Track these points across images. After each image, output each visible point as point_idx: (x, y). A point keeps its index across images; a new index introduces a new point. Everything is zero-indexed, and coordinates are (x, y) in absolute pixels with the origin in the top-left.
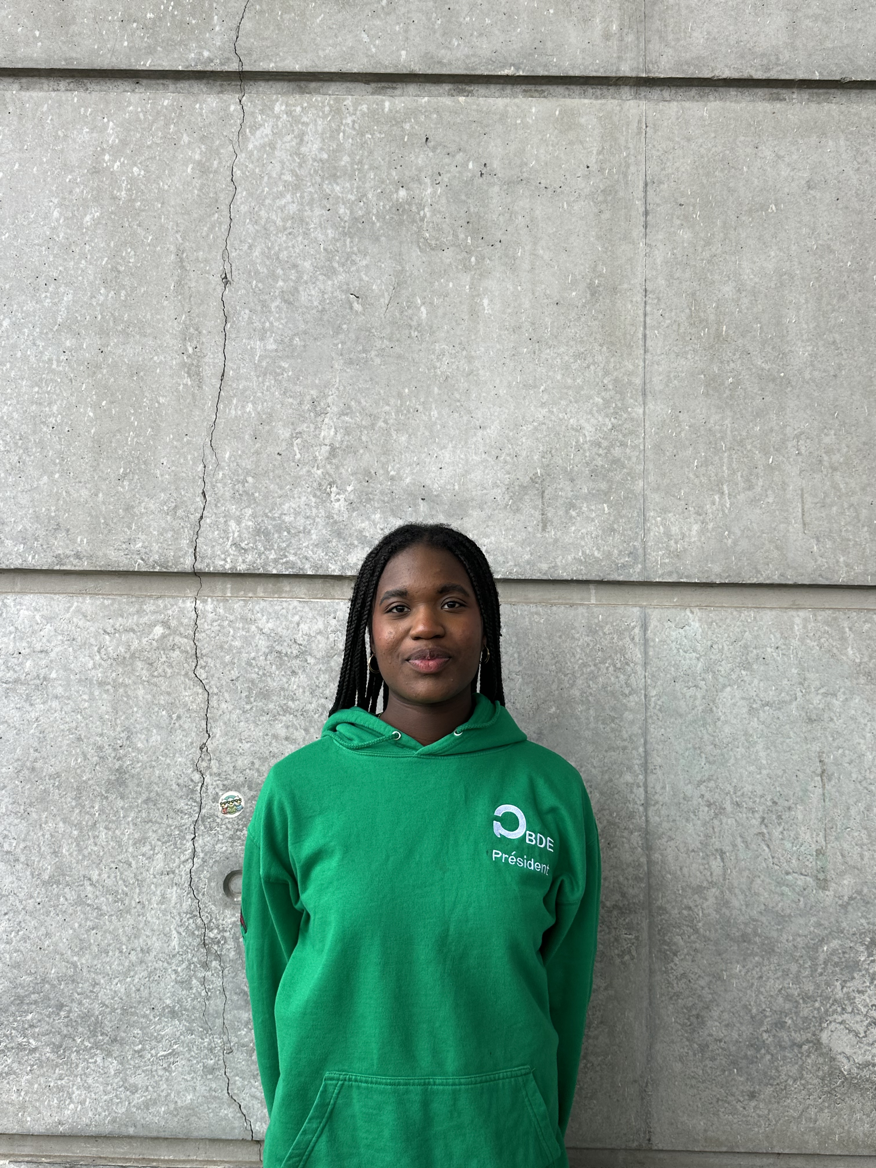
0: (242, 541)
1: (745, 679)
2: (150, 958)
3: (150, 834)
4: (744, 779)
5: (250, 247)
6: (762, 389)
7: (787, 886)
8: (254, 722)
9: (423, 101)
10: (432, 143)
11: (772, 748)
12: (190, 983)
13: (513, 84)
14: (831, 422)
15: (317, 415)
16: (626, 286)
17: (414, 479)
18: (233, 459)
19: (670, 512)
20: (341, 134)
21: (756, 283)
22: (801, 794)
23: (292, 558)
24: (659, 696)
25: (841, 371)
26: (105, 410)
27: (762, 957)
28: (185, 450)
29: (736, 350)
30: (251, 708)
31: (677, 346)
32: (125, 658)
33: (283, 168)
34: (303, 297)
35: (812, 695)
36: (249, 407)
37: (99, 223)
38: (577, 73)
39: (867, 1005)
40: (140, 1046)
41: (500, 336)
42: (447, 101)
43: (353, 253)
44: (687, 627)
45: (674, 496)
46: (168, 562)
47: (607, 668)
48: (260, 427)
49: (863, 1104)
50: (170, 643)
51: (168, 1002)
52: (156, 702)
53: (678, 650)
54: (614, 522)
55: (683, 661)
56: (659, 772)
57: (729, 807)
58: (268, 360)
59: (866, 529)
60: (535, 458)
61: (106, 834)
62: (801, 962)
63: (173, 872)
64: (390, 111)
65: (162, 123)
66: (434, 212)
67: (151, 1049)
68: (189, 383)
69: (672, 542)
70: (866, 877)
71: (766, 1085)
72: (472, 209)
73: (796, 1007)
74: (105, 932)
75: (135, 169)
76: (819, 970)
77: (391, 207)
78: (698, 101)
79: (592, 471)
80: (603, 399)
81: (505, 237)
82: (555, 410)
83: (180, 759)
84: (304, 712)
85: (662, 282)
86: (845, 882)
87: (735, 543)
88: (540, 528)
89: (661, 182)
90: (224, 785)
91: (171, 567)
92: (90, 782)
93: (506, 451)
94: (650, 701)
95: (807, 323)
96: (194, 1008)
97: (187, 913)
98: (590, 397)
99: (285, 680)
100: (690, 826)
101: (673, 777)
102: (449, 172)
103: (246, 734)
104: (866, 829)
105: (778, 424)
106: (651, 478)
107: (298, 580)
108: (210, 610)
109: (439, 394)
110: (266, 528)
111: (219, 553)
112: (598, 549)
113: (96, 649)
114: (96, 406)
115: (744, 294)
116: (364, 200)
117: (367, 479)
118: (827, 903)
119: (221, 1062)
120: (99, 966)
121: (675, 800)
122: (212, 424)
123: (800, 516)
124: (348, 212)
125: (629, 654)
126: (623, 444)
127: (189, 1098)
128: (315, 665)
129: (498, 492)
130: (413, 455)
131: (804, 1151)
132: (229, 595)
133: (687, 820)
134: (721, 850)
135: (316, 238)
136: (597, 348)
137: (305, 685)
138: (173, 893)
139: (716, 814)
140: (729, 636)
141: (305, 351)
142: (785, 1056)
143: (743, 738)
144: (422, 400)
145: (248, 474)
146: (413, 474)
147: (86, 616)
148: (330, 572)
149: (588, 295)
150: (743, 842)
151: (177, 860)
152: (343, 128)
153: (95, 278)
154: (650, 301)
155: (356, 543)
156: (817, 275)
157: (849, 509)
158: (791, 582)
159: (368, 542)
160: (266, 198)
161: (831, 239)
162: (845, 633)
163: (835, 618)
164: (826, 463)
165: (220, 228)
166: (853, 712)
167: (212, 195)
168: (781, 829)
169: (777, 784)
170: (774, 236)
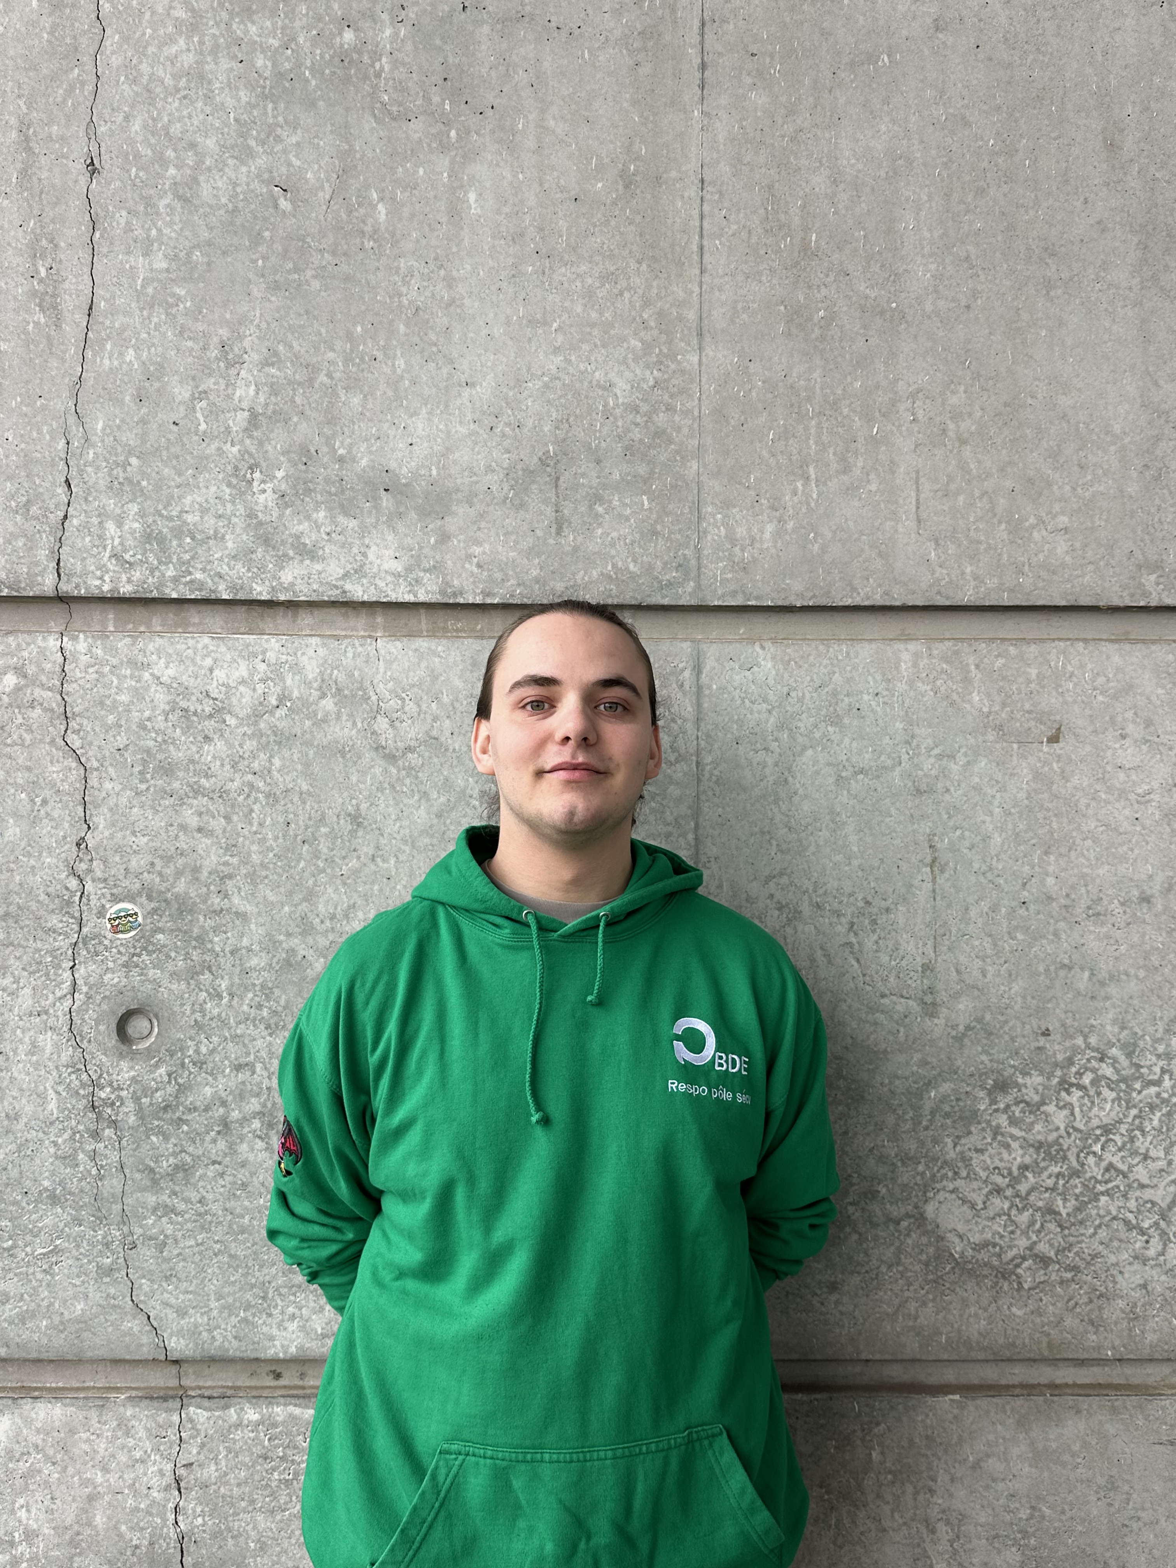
0: (125, 551)
1: (833, 737)
2: (19, 1126)
3: (12, 961)
4: (828, 872)
5: (127, 118)
6: (865, 327)
7: (882, 1012)
8: (152, 807)
11: (866, 830)
12: (75, 1159)
14: (960, 373)
15: (230, 365)
16: (674, 174)
17: (373, 461)
18: (108, 431)
19: (734, 506)
21: (859, 171)
22: (903, 890)
23: (199, 575)
24: (716, 763)
25: (976, 300)
28: (39, 418)
29: (830, 270)
30: (148, 789)
31: (746, 262)
34: (205, 191)
35: (922, 758)
36: (130, 355)
39: (988, 1168)
40: (10, 1242)
41: (494, 247)
43: (277, 125)
44: (755, 669)
45: (740, 483)
46: (20, 582)
48: (147, 384)
49: (979, 1296)
50: (28, 697)
51: (46, 1183)
52: (11, 781)
53: (743, 700)
54: (656, 521)
55: (749, 716)
56: (714, 866)
57: (806, 910)
58: (155, 284)
59: (1003, 526)
60: (546, 429)
62: (900, 1112)
63: (46, 1013)
66: (396, 64)
67: (26, 1246)
68: (43, 320)
69: (737, 550)
70: (988, 1000)
71: (852, 1273)
72: (451, 60)
73: (893, 1172)
76: (924, 1123)
77: (332, 57)
79: (627, 448)
80: (642, 341)
81: (498, 100)
82: (573, 358)
83: (48, 860)
84: (223, 793)
85: (725, 168)
86: (961, 1006)
87: (824, 549)
88: (553, 530)
89: (724, 21)
90: (112, 895)
91: (24, 589)
93: (505, 418)
94: (703, 770)
95: (930, 230)
96: (82, 1191)
97: (67, 1066)
98: (623, 339)
99: (194, 749)
101: (732, 871)
103: (141, 825)
104: (990, 936)
105: (887, 378)
106: (709, 458)
107: (210, 607)
108: (83, 651)
109: (406, 335)
110: (160, 532)
111: (93, 568)
112: (635, 561)
115: (842, 186)
116: (293, 46)
117: (304, 460)
118: (936, 1035)
119: (121, 1260)
122: (76, 379)
123: (914, 509)
124: (269, 64)
125: (676, 706)
126: (670, 409)
127: (79, 1307)
128: (237, 727)
129: (493, 479)
130: (370, 424)
131: (899, 1357)
132: (112, 629)
135: (222, 104)
136: (633, 265)
137: (224, 756)
138: (47, 1041)
139: (789, 920)
140: (812, 680)
141: (209, 271)
142: (877, 1235)
143: (828, 817)
144: (382, 343)
145: (130, 453)
146: (370, 452)
148: (255, 596)
149: (620, 187)
150: (826, 956)
151: (51, 996)
154: (708, 197)
155: (291, 553)
156: (945, 160)
157: (981, 498)
158: (897, 603)
159: (308, 553)
160: (148, 44)
161: (967, 107)
162: (969, 672)
163: (956, 653)
164: (951, 434)
165: (82, 90)
166: (977, 780)
167: (68, 41)
168: (875, 937)
169: (871, 878)
170: (886, 101)
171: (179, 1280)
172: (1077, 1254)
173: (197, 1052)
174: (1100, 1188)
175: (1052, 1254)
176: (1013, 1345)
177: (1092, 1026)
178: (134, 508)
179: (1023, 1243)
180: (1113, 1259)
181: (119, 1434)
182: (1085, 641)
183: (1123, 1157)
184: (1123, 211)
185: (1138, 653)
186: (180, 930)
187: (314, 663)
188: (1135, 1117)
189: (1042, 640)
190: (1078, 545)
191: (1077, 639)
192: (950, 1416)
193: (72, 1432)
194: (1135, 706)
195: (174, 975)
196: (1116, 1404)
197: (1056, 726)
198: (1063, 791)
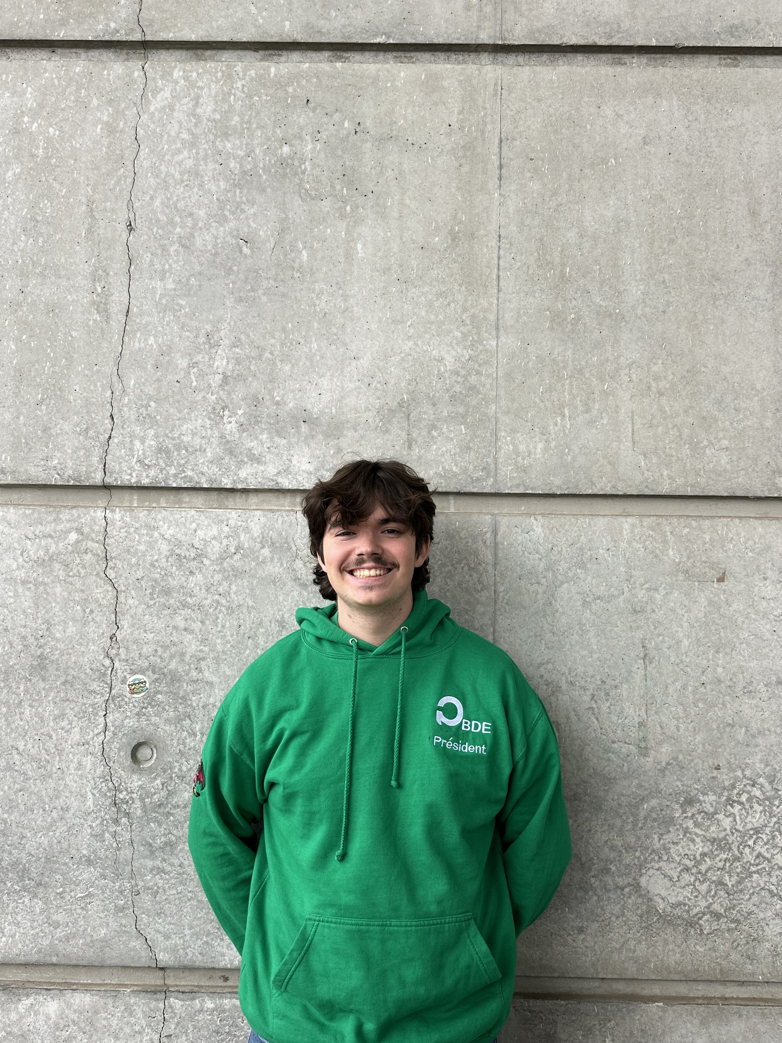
0: (146, 458)
1: (580, 576)
2: (69, 815)
3: (68, 711)
4: (578, 662)
5: (152, 198)
6: (599, 324)
7: (613, 752)
8: (158, 615)
9: (305, 66)
10: (312, 105)
11: (602, 635)
12: (103, 837)
13: (385, 51)
14: (659, 352)
15: (211, 347)
16: (482, 232)
17: (296, 404)
18: (137, 386)
19: (518, 432)
20: (232, 97)
21: (596, 229)
22: (626, 674)
23: (189, 473)
24: (507, 591)
25: (669, 308)
26: (25, 344)
27: (591, 813)
28: (95, 377)
29: (578, 289)
30: (155, 604)
31: (526, 285)
32: (44, 560)
33: (180, 127)
34: (198, 242)
35: (637, 590)
36: (151, 340)
37: (20, 178)
38: (441, 41)
39: (680, 855)
40: (61, 889)
41: (372, 276)
42: (326, 67)
43: (242, 202)
44: (531, 533)
45: (522, 418)
46: (81, 476)
47: (463, 568)
48: (161, 358)
49: (675, 938)
50: (84, 547)
51: (85, 852)
52: (72, 598)
53: (523, 552)
54: (470, 441)
55: (527, 562)
57: (564, 686)
58: (167, 298)
59: (687, 446)
60: (402, 385)
61: (30, 711)
62: (625, 818)
63: (88, 743)
64: (276, 75)
65: (74, 88)
66: (314, 166)
67: (71, 892)
68: (98, 319)
69: (520, 459)
70: (681, 746)
71: (593, 921)
72: (347, 163)
73: (620, 856)
74: (31, 793)
75: (51, 130)
76: (640, 825)
77: (276, 162)
78: (548, 66)
79: (452, 397)
80: (462, 332)
81: (376, 188)
82: (419, 343)
83: (93, 648)
84: (200, 607)
85: (513, 228)
86: (663, 750)
87: (574, 459)
88: (406, 446)
89: (514, 139)
90: (131, 669)
91: (83, 481)
92: (16, 667)
93: (377, 379)
94: (498, 595)
95: (640, 265)
96: (107, 857)
97: (100, 778)
98: (450, 331)
99: (184, 579)
102: (327, 130)
103: (150, 626)
104: (682, 705)
105: (613, 355)
106: (503, 403)
107: (195, 492)
108: (118, 519)
109: (318, 329)
110: (167, 447)
111: (125, 468)
112: (456, 465)
113: (19, 552)
114: (18, 340)
115: (585, 239)
116: (252, 155)
117: (255, 403)
118: (647, 768)
119: (130, 902)
120: (26, 822)
122: (118, 354)
123: (631, 435)
124: (238, 166)
125: (482, 555)
126: (478, 373)
127: (103, 932)
128: (210, 566)
129: (369, 415)
130: (295, 382)
131: (624, 977)
132: (136, 505)
134: (557, 722)
135: (209, 190)
136: (457, 287)
137: (202, 584)
138: (88, 761)
139: (554, 693)
140: (567, 540)
141: (200, 290)
142: (609, 897)
143: (577, 627)
144: (303, 334)
145: (150, 399)
146: (295, 399)
147: (10, 524)
148: (223, 485)
149: (449, 241)
150: (576, 715)
151: (91, 733)
152: (233, 91)
153: (17, 227)
154: (503, 246)
155: (246, 460)
156: (650, 222)
157: (673, 429)
158: (621, 493)
159: (256, 459)
160: (166, 154)
161: (664, 190)
162: (666, 536)
163: (658, 524)
164: (654, 389)
165: (125, 181)
166: (672, 605)
167: (118, 152)
168: (608, 704)
169: (605, 666)
170: (613, 187)
171: (166, 916)
172: (738, 911)
173: (180, 770)
174: (753, 869)
175: (722, 911)
176: (697, 970)
177: (747, 764)
178: (152, 432)
179: (703, 904)
180: (762, 915)
181: (126, 1014)
182: (740, 518)
183: (767, 849)
184: (761, 252)
185: (773, 526)
186: (171, 692)
187: (258, 526)
188: (775, 823)
189: (713, 517)
190: (734, 458)
191: (735, 517)
192: (657, 1017)
193: (96, 1012)
194: (772, 559)
195: (167, 720)
196: (765, 1011)
197: (722, 571)
198: (727, 612)
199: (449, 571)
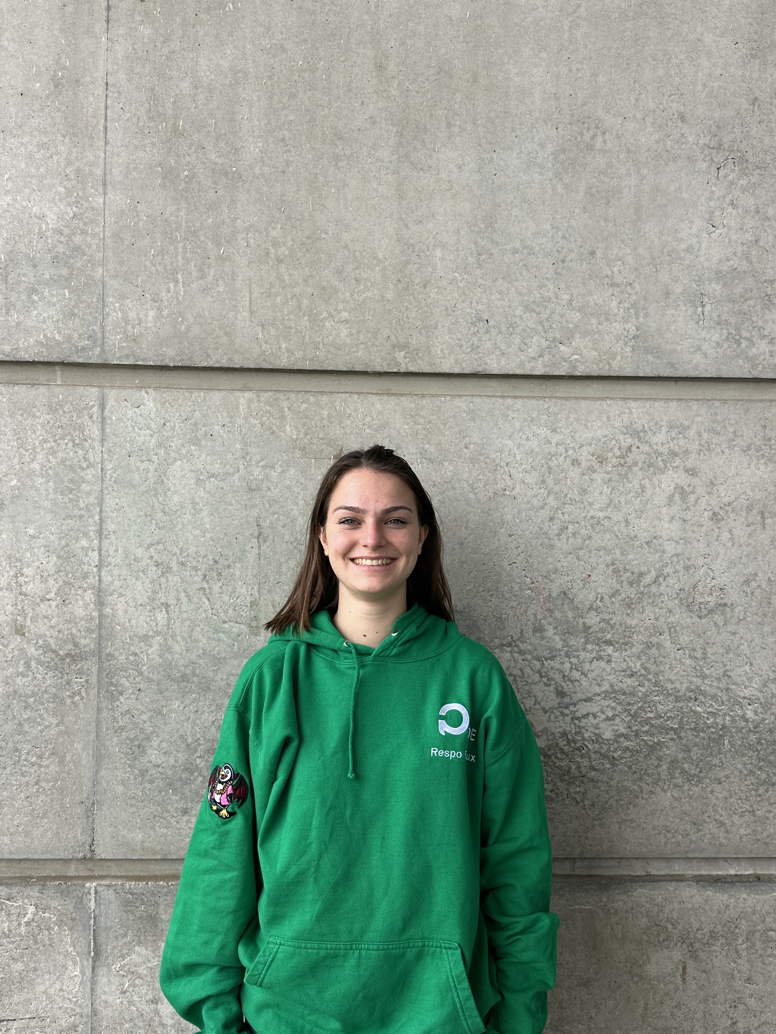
1: (194, 453)
4: (190, 542)
6: (215, 183)
7: (224, 632)
11: (216, 514)
14: (278, 216)
16: (88, 79)
19: (128, 298)
21: (212, 80)
22: (239, 554)
24: (115, 469)
25: (288, 168)
27: (199, 693)
29: (192, 144)
31: (136, 138)
35: (253, 468)
44: (142, 407)
45: (131, 283)
47: (66, 444)
53: (133, 427)
54: (74, 307)
55: (137, 438)
56: (113, 537)
57: (175, 566)
59: (306, 318)
69: (129, 327)
79: (54, 258)
80: (65, 188)
82: (18, 198)
85: (122, 76)
87: (188, 329)
88: (3, 311)
94: (106, 474)
95: (258, 120)
98: (54, 186)
100: (139, 583)
101: (125, 541)
105: (229, 217)
106: (110, 266)
112: (59, 333)
115: (200, 90)
121: (127, 562)
123: (248, 305)
125: (87, 431)
126: (83, 232)
133: (137, 579)
134: (167, 604)
136: (60, 138)
139: (163, 573)
140: (181, 415)
143: (190, 506)
149: (52, 87)
150: (186, 596)
154: (110, 94)
156: (269, 74)
157: (292, 299)
158: (237, 366)
161: (285, 39)
162: (284, 412)
163: (276, 400)
164: (272, 256)
166: (288, 482)
168: (220, 584)
169: (218, 546)
170: (231, 34)
182: (359, 393)
184: (386, 110)
185: (392, 402)
189: (331, 393)
190: (354, 331)
191: (353, 393)
194: (390, 436)
197: (339, 448)
199: (52, 448)
